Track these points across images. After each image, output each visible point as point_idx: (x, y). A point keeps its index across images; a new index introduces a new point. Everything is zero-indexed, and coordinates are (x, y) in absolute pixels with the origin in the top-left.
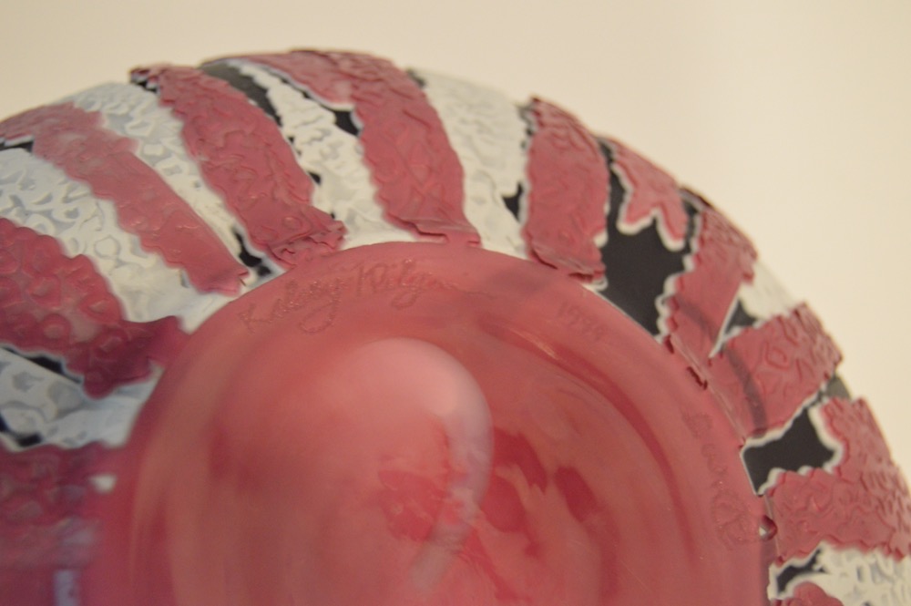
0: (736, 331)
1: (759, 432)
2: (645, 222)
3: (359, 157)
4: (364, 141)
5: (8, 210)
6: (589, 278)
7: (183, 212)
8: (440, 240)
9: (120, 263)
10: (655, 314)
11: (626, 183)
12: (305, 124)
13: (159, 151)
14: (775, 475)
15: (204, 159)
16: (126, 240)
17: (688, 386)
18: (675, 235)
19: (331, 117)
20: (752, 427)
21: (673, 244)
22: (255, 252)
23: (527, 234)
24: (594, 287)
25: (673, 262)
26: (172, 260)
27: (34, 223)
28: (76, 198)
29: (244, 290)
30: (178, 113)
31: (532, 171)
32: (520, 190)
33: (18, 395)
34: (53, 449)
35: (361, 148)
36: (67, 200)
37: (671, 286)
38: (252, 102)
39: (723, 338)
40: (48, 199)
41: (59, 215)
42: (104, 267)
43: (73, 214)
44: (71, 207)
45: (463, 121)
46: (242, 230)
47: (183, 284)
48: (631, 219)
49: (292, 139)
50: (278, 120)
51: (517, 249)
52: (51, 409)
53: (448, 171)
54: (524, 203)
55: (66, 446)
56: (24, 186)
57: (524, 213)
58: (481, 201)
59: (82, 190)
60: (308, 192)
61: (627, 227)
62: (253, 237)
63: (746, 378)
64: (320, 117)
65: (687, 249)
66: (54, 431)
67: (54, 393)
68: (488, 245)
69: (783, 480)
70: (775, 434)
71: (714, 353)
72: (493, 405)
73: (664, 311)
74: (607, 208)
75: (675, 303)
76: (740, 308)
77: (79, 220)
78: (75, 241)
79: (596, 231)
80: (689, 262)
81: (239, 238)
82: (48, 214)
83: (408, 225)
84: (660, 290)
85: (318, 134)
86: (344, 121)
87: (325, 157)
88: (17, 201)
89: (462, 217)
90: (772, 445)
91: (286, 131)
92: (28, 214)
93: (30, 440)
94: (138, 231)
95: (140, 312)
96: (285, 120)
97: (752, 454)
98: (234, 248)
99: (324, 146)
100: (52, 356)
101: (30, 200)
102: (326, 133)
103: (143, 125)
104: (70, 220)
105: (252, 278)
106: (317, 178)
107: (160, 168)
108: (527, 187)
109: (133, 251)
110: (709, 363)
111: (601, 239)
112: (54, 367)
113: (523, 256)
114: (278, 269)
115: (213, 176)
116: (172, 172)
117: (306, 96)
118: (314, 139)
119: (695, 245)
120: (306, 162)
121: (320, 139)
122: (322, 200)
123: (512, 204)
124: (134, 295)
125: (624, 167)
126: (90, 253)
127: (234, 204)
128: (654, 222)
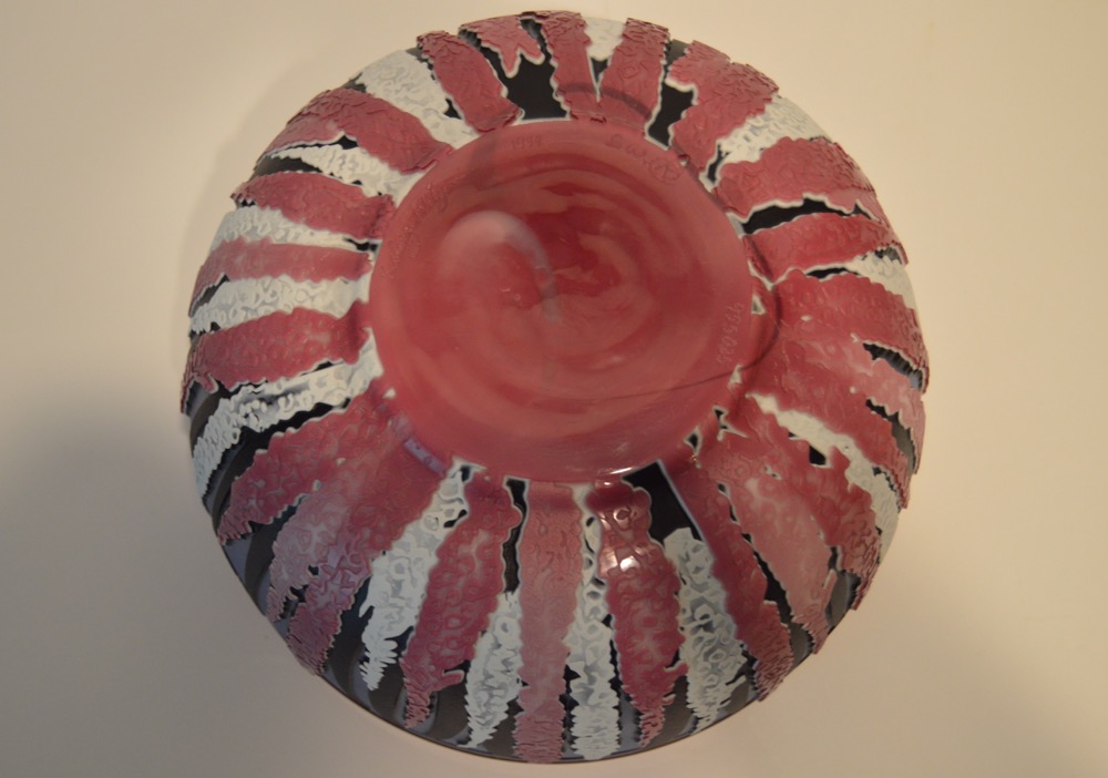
0: (601, 76)
1: (648, 116)
2: (518, 61)
3: (367, 155)
4: (362, 146)
5: (246, 316)
6: (513, 118)
7: (318, 251)
8: (434, 165)
9: (313, 298)
10: (558, 104)
11: (494, 49)
12: (331, 161)
13: (282, 233)
14: (671, 130)
15: (304, 219)
16: (306, 285)
17: (597, 129)
18: (537, 56)
19: (339, 147)
20: (642, 118)
21: (539, 60)
22: (363, 241)
23: (470, 122)
24: (519, 122)
25: (546, 69)
26: (332, 277)
27: (262, 312)
28: (269, 286)
29: (373, 264)
30: (273, 207)
31: (447, 87)
32: (449, 101)
33: (325, 390)
34: (358, 398)
35: (364, 150)
36: (266, 290)
37: (554, 84)
38: (300, 172)
39: (597, 86)
40: (258, 297)
41: (269, 300)
42: (308, 305)
43: (274, 294)
44: (270, 292)
45: (397, 91)
46: (348, 236)
47: (346, 283)
48: (511, 68)
49: (332, 174)
50: (318, 170)
51: (470, 134)
52: (343, 383)
53: (410, 124)
54: (456, 107)
55: (362, 392)
56: (243, 299)
57: (461, 113)
58: (436, 125)
59: (267, 280)
60: (360, 193)
61: (511, 74)
62: (356, 236)
63: (623, 96)
64: (335, 152)
65: (548, 57)
66: (352, 391)
67: (338, 376)
68: (457, 145)
69: (676, 130)
70: (657, 110)
71: (598, 99)
73: (560, 99)
74: (495, 73)
75: (562, 91)
76: (594, 61)
77: (279, 294)
78: (286, 305)
79: (499, 89)
80: (553, 63)
81: (350, 241)
82: (264, 303)
83: (415, 169)
84: (551, 90)
85: (341, 161)
86: (346, 144)
87: (353, 169)
88: (246, 309)
89: (437, 142)
90: (660, 115)
91: (326, 173)
92: (256, 310)
93: (347, 402)
94: (308, 277)
95: (340, 311)
96: (321, 168)
97: (654, 131)
98: (352, 248)
99: (349, 165)
100: (324, 361)
101: (251, 303)
102: (343, 157)
103: (265, 226)
104: (275, 298)
105: (371, 256)
106: (358, 182)
107: (290, 240)
108: (451, 98)
109: (314, 288)
110: (599, 105)
111: (504, 91)
112: (328, 365)
113: (476, 136)
114: (378, 241)
115: (316, 222)
116: (296, 237)
117: (320, 146)
118: (341, 165)
119: (550, 50)
120: (347, 180)
121: (344, 163)
122: (370, 191)
123: (451, 113)
124: (331, 305)
125: (488, 41)
126: (297, 304)
127: (335, 227)
128: (522, 56)
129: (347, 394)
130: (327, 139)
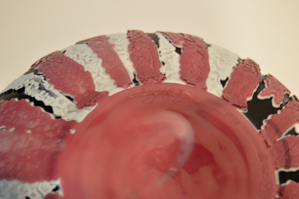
0: (289, 135)
1: (287, 167)
2: (268, 97)
3: (179, 60)
4: (181, 56)
5: (74, 58)
6: (240, 107)
7: (121, 65)
8: (193, 86)
9: (98, 75)
10: (262, 124)
11: (266, 85)
12: (166, 49)
13: (121, 48)
14: (289, 182)
15: (132, 52)
16: (102, 70)
17: (263, 146)
18: (277, 103)
19: (175, 48)
20: (284, 164)
21: (275, 105)
22: (137, 79)
23: (224, 92)
24: (240, 111)
25: (274, 111)
26: (113, 77)
27: (79, 62)
28: (93, 57)
29: (129, 88)
30: (130, 40)
31: (232, 75)
32: (227, 79)
33: (59, 105)
34: (63, 120)
35: (180, 58)
36: (90, 57)
37: (269, 117)
38: (153, 41)
39: (283, 136)
40: (86, 56)
41: (87, 60)
42: (94, 76)
43: (91, 61)
44: (91, 59)
45: (217, 57)
46: (136, 73)
47: (114, 84)
48: (262, 95)
49: (160, 52)
50: (158, 47)
51: (219, 94)
52: (67, 110)
53: (206, 69)
54: (227, 83)
55: (67, 120)
56: (81, 52)
57: (226, 86)
58: (213, 79)
59: (96, 55)
60: (160, 66)
61: (260, 97)
62: (138, 76)
63: (287, 151)
64: (171, 48)
65: (280, 108)
66: (65, 116)
67: (69, 107)
68: (209, 91)
69: (291, 184)
70: (293, 169)
71: (278, 140)
72: (196, 137)
73: (265, 123)
74: (255, 91)
75: (269, 122)
76: (294, 129)
77: (91, 62)
78: (88, 68)
79: (249, 95)
80: (279, 112)
81: (135, 75)
82: (84, 60)
83: (185, 80)
84: (266, 118)
85: (169, 52)
86: (178, 50)
87: (168, 58)
88: (78, 55)
89: (205, 82)
90: (292, 173)
91: (159, 50)
92: (79, 59)
93: (59, 118)
94: (106, 68)
95: (98, 89)
96: (160, 47)
97: (282, 174)
98: (132, 77)
99: (169, 56)
100: (72, 97)
101: (81, 56)
102: (171, 52)
103: (120, 42)
104: (89, 62)
105: (133, 85)
106: (164, 64)
107: (119, 53)
108: (230, 79)
109: (103, 73)
110: (275, 142)
111: (250, 99)
112: (71, 99)
113: (220, 96)
114: (141, 84)
115: (133, 58)
116: (122, 54)
117: (170, 42)
118: (167, 53)
119: (284, 108)
120: (161, 59)
121: (169, 54)
122: (163, 70)
123: (223, 83)
124: (100, 84)
125: (267, 81)
126: (91, 71)
127: (135, 66)
128: (271, 98)
129: (62, 115)
130: (175, 43)
